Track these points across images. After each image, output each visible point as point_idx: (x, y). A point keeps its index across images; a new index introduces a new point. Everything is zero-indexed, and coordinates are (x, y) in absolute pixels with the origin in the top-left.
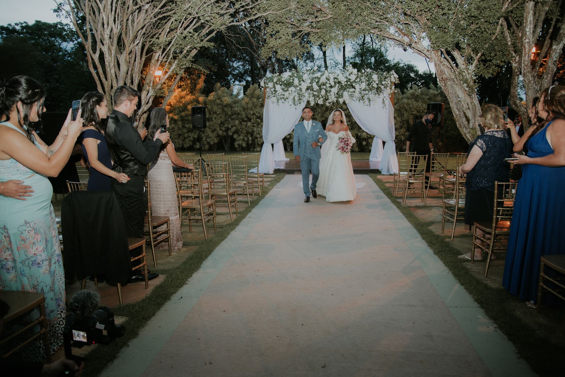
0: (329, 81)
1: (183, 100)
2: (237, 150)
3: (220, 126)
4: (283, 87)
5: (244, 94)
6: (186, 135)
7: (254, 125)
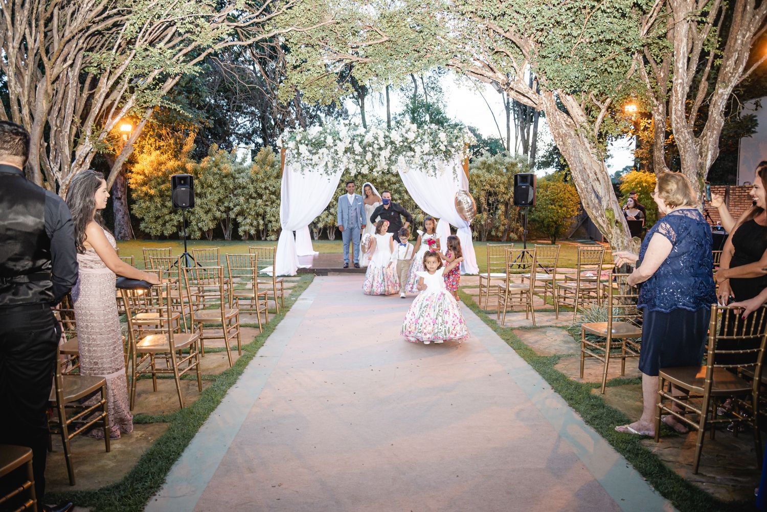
0: (377, 140)
1: (162, 167)
2: (243, 238)
3: (217, 205)
4: (310, 148)
5: (253, 160)
6: (167, 218)
7: (267, 203)
